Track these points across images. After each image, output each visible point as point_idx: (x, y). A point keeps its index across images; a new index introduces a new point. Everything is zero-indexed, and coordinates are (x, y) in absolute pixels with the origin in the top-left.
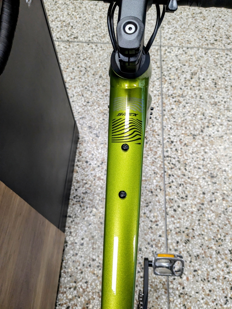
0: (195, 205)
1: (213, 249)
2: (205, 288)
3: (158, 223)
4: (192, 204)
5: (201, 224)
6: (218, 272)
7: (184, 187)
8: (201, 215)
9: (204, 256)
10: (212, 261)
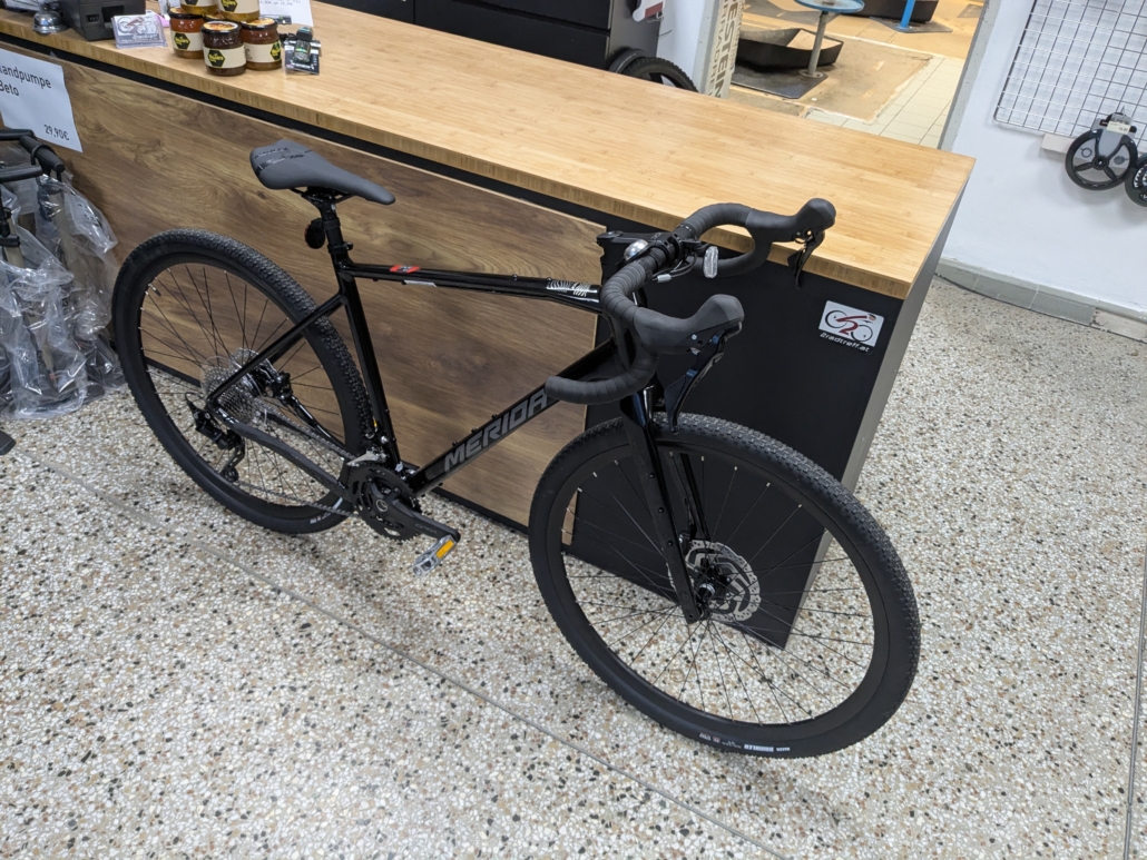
0: (502, 783)
1: (399, 758)
2: (354, 702)
3: (508, 694)
4: (509, 777)
5: (458, 768)
6: (358, 741)
7: (555, 785)
8: (474, 780)
9: (401, 735)
10: (383, 743)
